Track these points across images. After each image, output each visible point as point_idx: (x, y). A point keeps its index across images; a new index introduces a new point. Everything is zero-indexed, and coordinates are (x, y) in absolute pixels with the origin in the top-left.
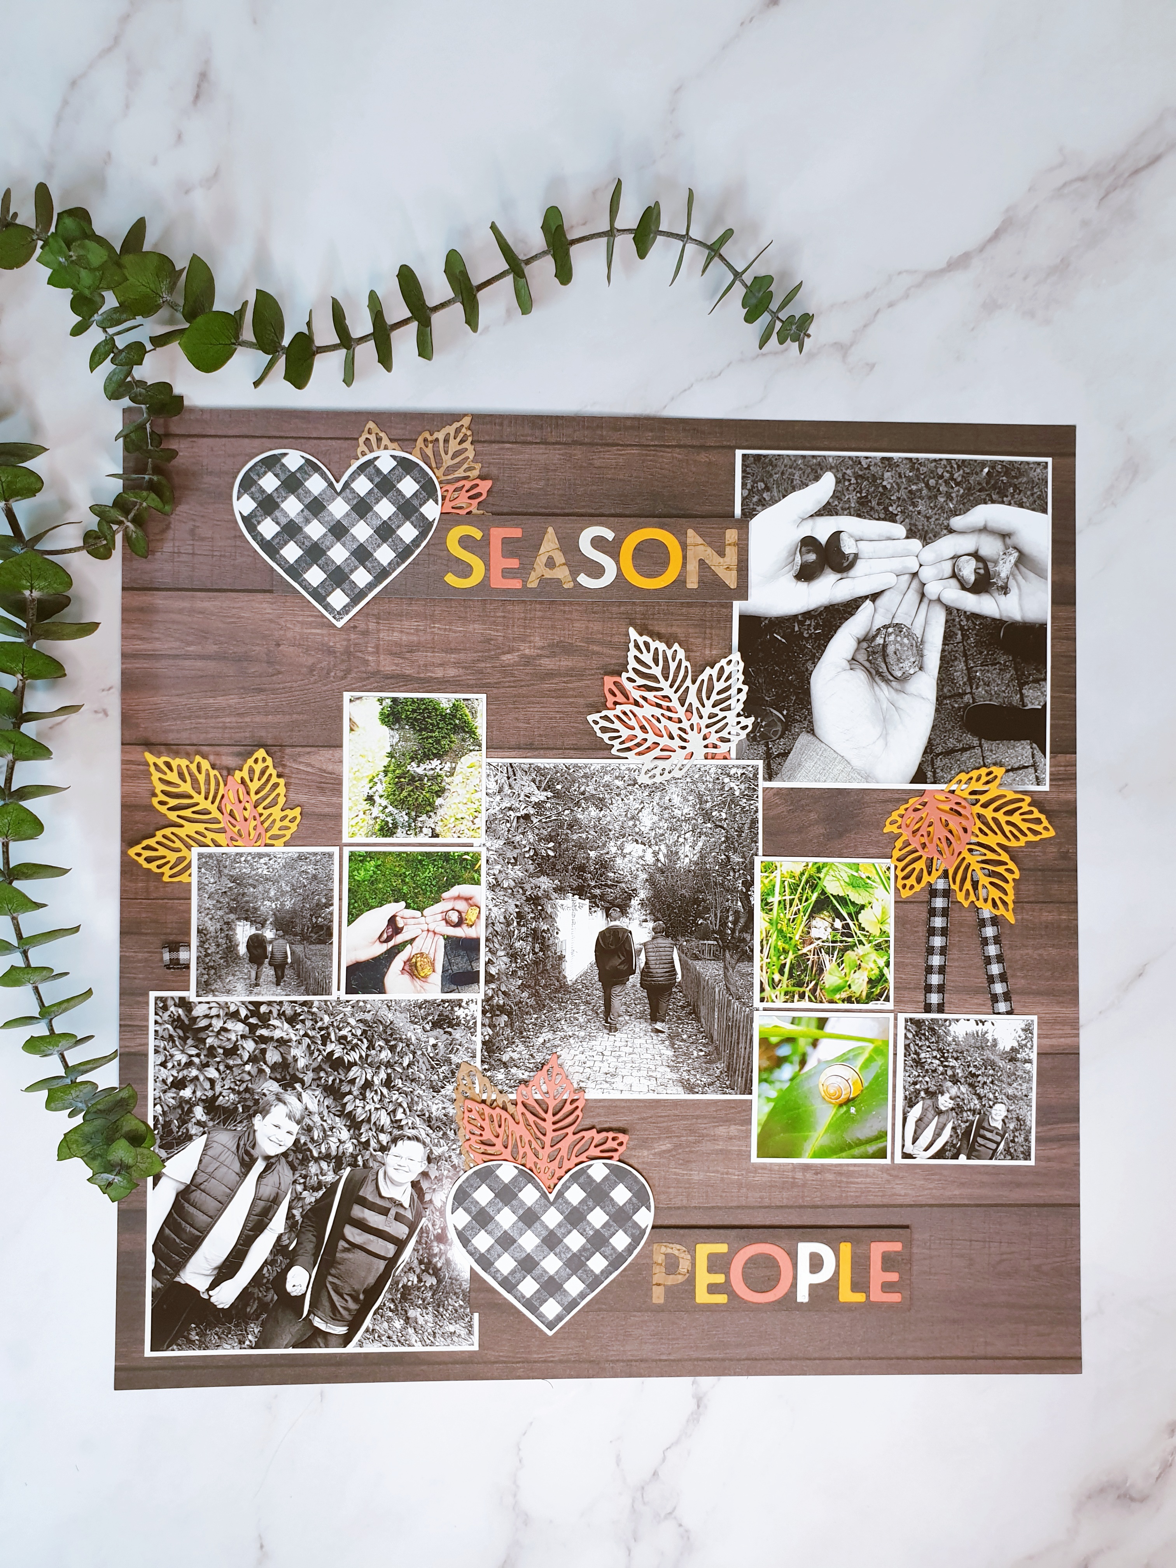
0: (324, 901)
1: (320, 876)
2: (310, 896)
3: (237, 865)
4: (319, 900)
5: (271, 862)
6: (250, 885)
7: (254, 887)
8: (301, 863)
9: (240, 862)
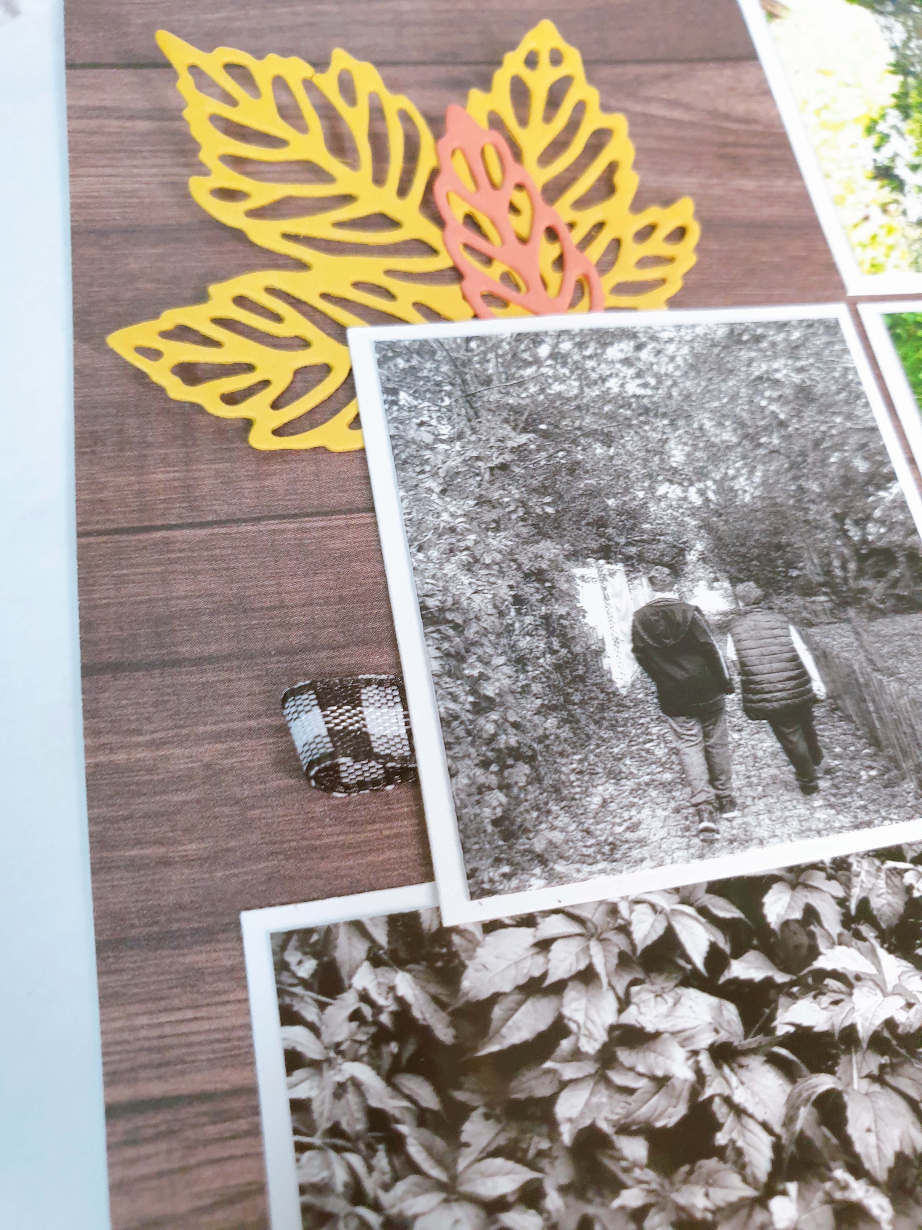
0: (862, 466)
1: (819, 389)
2: (812, 457)
3: (529, 372)
4: (844, 464)
5: (644, 354)
6: (591, 434)
7: (608, 440)
8: (744, 355)
9: (537, 361)
